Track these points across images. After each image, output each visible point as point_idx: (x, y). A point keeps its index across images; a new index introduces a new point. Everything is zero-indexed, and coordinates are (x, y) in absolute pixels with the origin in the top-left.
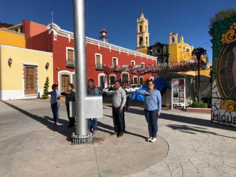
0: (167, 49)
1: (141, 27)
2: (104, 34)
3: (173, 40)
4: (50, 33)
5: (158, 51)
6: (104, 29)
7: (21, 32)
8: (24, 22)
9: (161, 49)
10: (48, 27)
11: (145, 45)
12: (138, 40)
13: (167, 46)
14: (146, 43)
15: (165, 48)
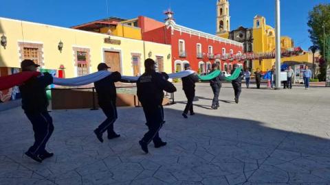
0: (251, 33)
1: (221, 10)
2: (170, 16)
3: (258, 23)
4: (168, 28)
5: (241, 36)
6: (169, 11)
7: (134, 25)
8: (140, 17)
9: (244, 34)
10: (167, 23)
11: (225, 29)
12: (218, 25)
13: (251, 30)
14: (227, 28)
15: (248, 32)
